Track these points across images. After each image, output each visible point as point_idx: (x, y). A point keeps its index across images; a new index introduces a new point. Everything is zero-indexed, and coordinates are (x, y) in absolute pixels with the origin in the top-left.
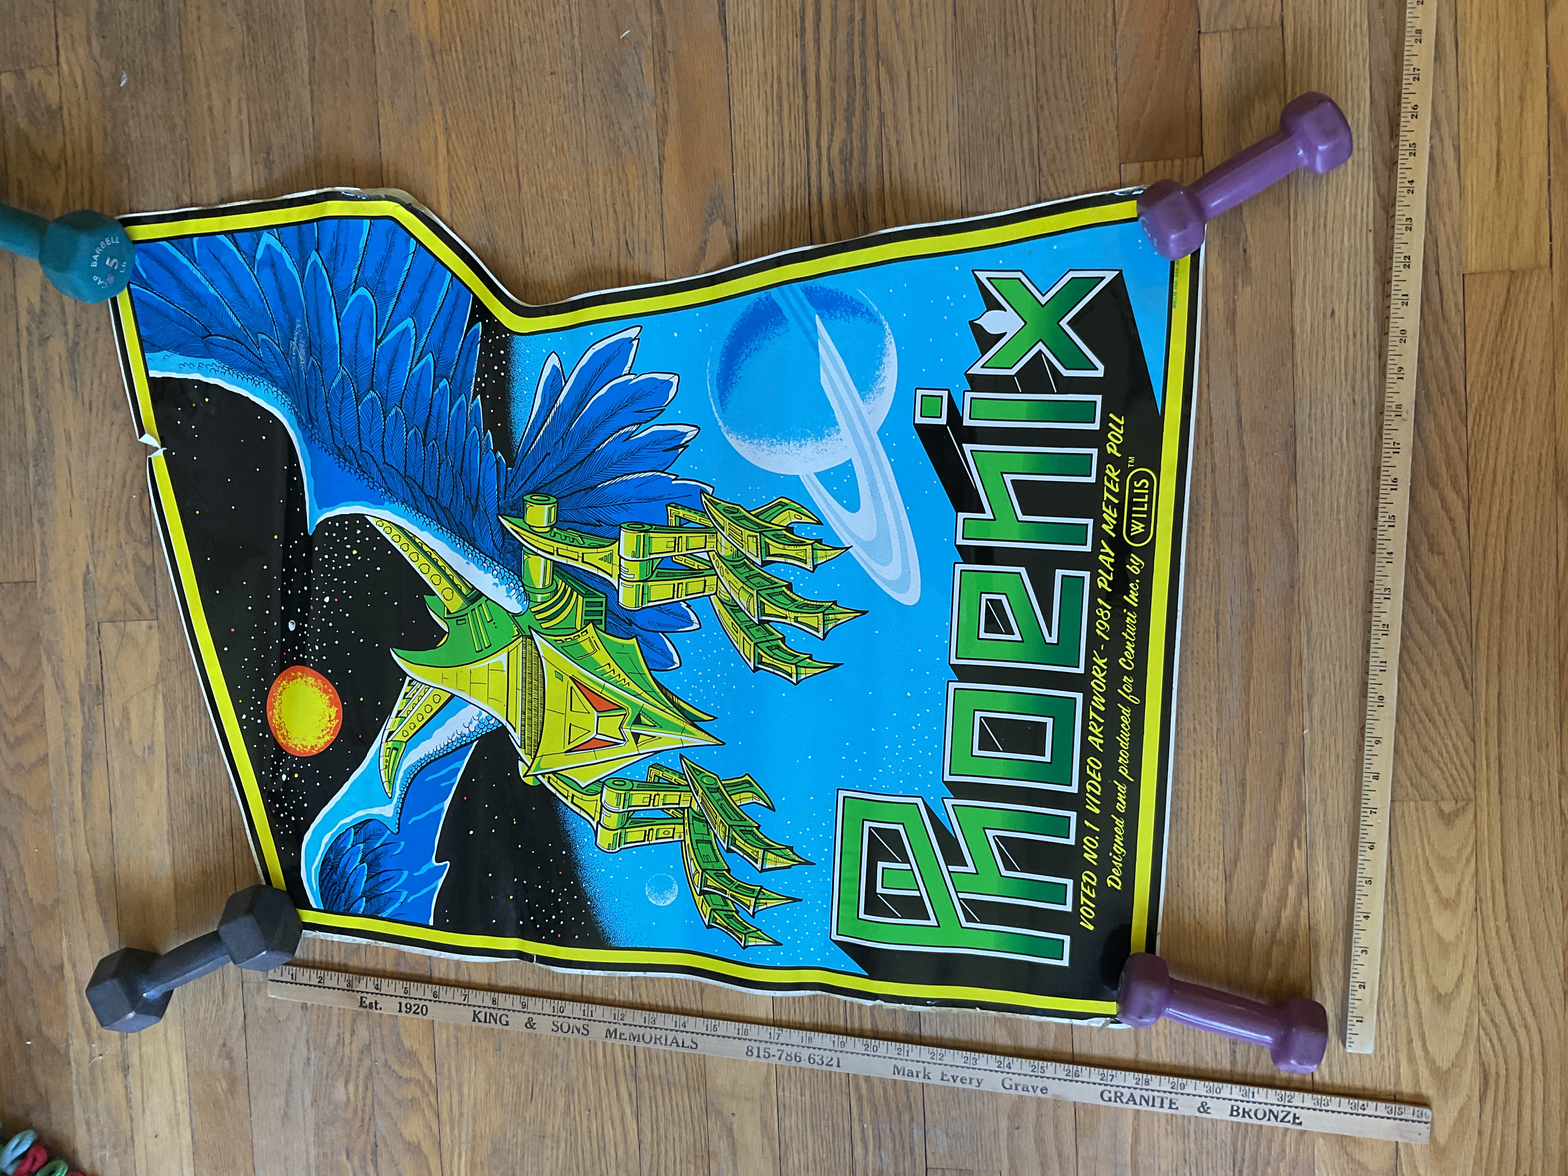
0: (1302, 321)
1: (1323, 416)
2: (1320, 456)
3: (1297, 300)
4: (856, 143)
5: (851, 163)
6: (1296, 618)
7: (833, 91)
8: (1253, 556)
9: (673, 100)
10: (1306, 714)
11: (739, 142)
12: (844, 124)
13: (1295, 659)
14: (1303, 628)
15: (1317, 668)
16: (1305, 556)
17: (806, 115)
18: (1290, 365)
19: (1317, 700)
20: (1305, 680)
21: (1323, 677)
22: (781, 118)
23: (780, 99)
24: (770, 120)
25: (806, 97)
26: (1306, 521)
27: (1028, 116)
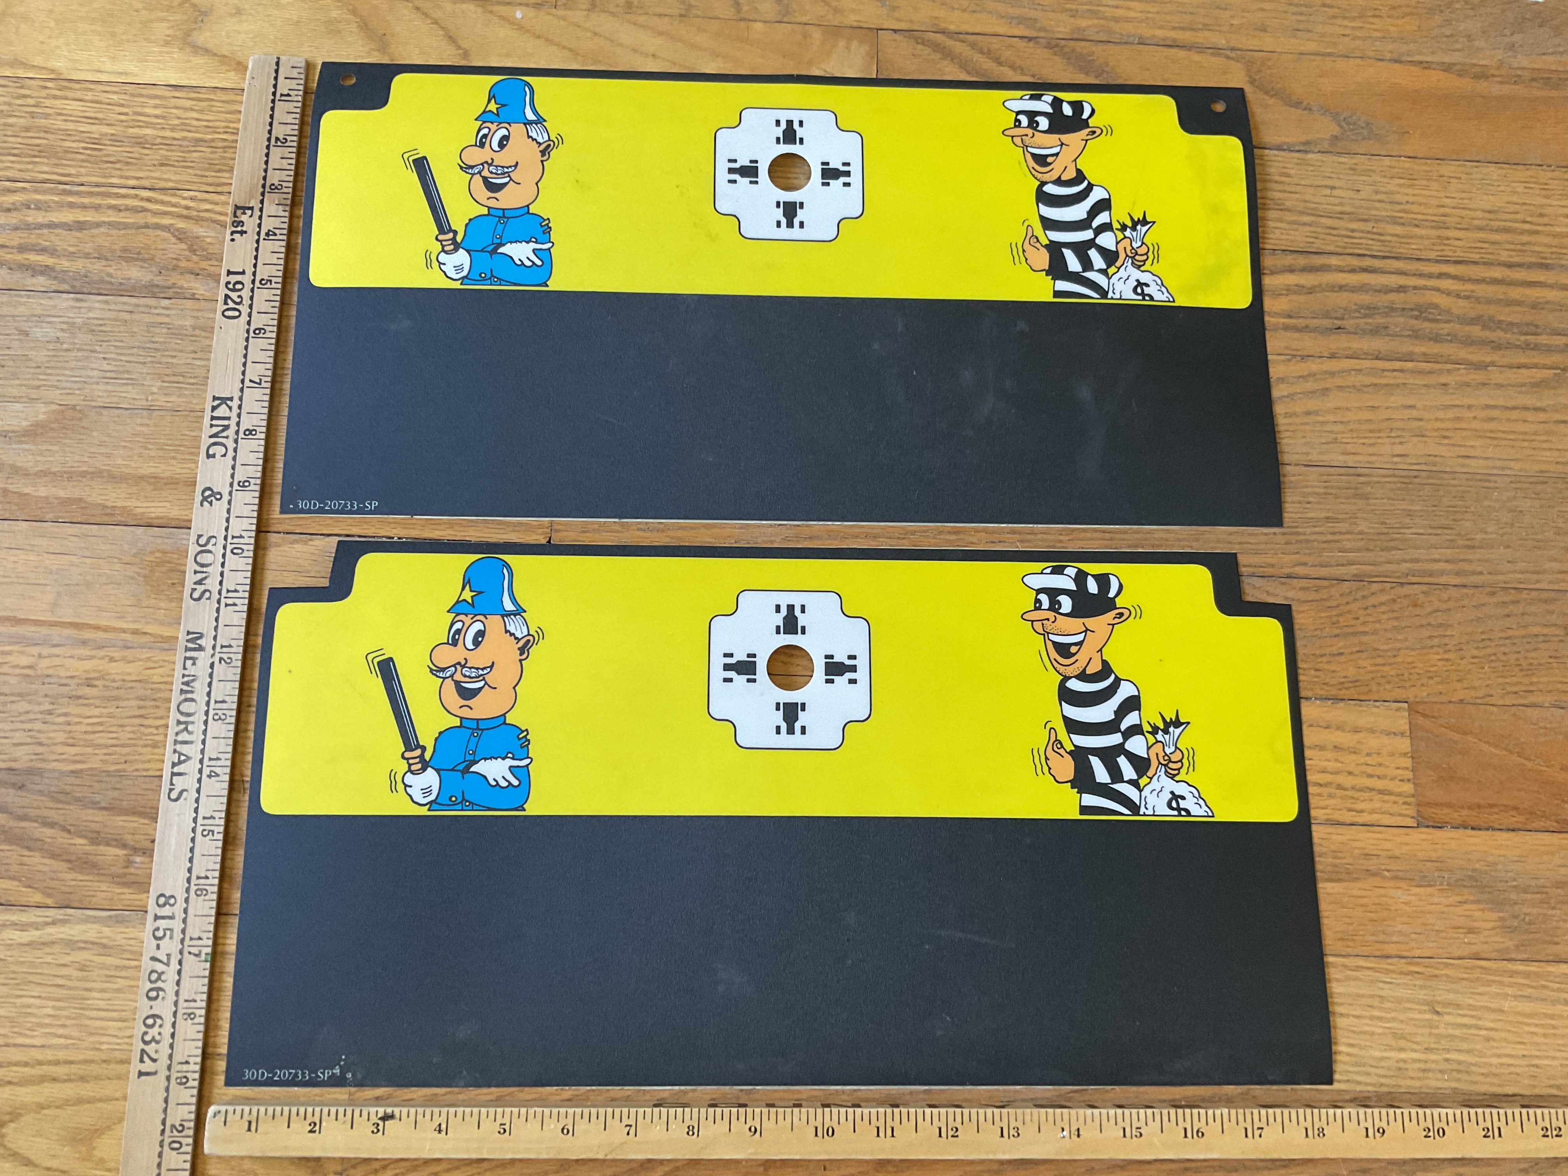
4: (1446, 328)
5: (1417, 318)
7: (1518, 303)
9: (1506, 89)
11: (1448, 169)
12: (1472, 314)
17: (1485, 263)
22: (1480, 229)
23: (1507, 230)
24: (1479, 214)
25: (1510, 266)
27: (1481, 573)
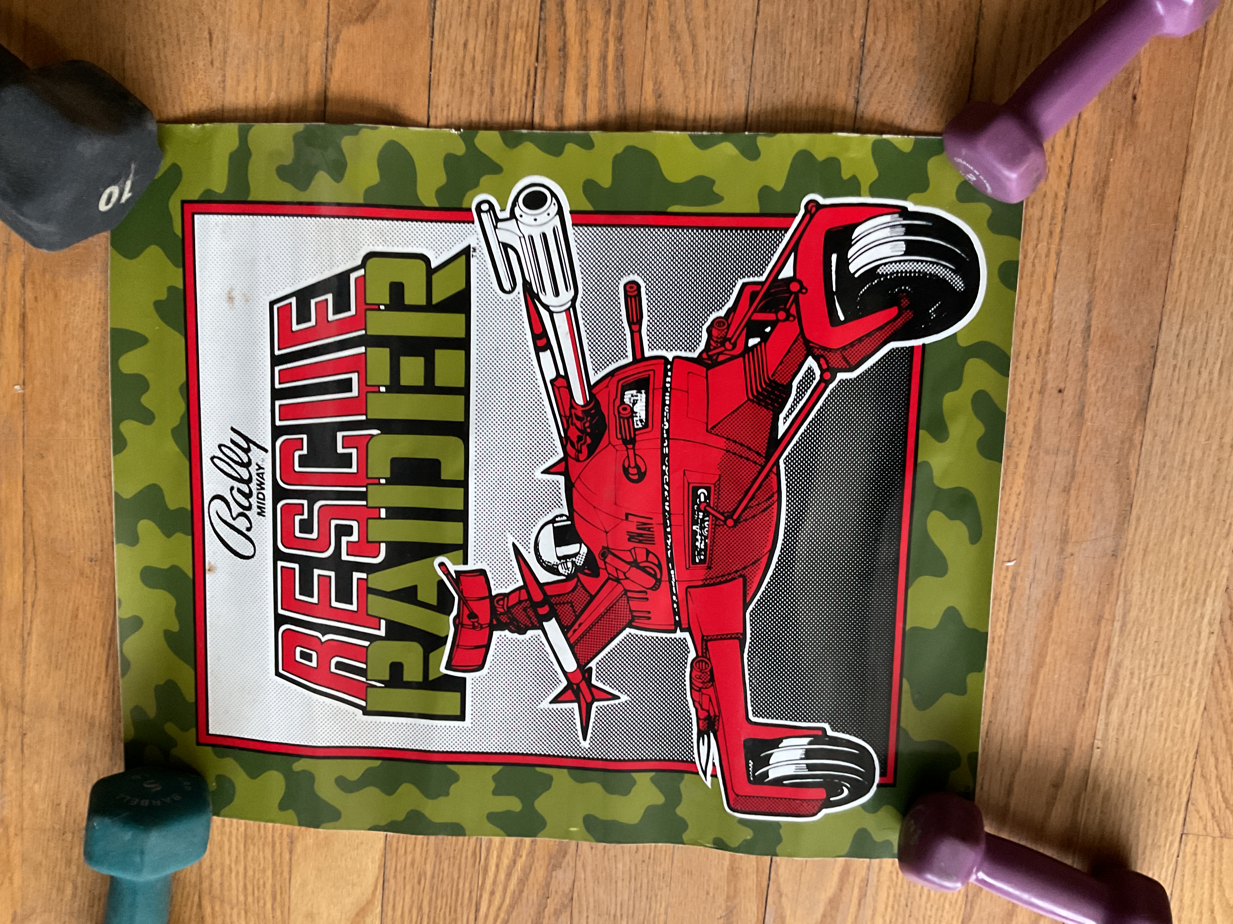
0: (1192, 207)
1: (1195, 339)
2: (1182, 390)
3: (1190, 178)
6: (1112, 598)
8: (1073, 510)
10: (1102, 716)
13: (1101, 649)
14: (1119, 612)
15: (1127, 663)
16: (1138, 519)
18: (1165, 264)
19: (1119, 700)
20: (1109, 675)
21: (1132, 674)
26: (1147, 475)
